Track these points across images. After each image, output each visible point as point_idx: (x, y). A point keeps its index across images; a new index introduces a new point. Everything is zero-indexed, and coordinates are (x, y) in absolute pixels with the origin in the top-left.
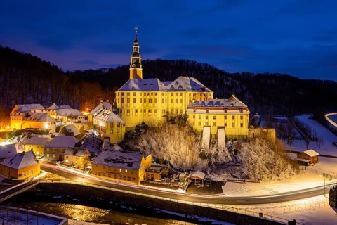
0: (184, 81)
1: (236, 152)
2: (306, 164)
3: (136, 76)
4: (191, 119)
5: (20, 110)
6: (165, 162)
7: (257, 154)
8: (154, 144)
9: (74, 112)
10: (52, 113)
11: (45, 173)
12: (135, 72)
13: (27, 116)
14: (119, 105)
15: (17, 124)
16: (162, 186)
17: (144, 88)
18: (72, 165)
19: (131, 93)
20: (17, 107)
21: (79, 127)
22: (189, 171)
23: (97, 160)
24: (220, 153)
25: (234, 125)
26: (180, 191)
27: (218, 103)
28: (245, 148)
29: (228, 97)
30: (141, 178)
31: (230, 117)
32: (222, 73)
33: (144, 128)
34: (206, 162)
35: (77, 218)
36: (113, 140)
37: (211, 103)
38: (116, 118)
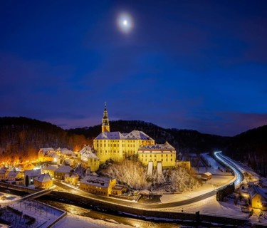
0: (135, 133)
1: (168, 176)
2: (205, 180)
3: (106, 130)
4: (140, 157)
5: (42, 151)
6: (124, 184)
7: (181, 177)
8: (117, 172)
9: (70, 152)
10: (58, 153)
11: (55, 186)
12: (105, 128)
13: (46, 154)
14: (95, 148)
15: (41, 159)
16: (122, 198)
17: (110, 138)
18: (69, 183)
19: (103, 140)
20: (41, 150)
21: (72, 161)
22: (139, 190)
23: (83, 181)
24: (159, 178)
25: (167, 160)
26: (134, 201)
27: (158, 147)
28: (174, 174)
29: (164, 143)
30: (109, 193)
31: (164, 155)
32: (160, 128)
33: (111, 162)
34: (150, 184)
35: (72, 212)
36: (92, 169)
37: (153, 147)
38: (93, 156)
